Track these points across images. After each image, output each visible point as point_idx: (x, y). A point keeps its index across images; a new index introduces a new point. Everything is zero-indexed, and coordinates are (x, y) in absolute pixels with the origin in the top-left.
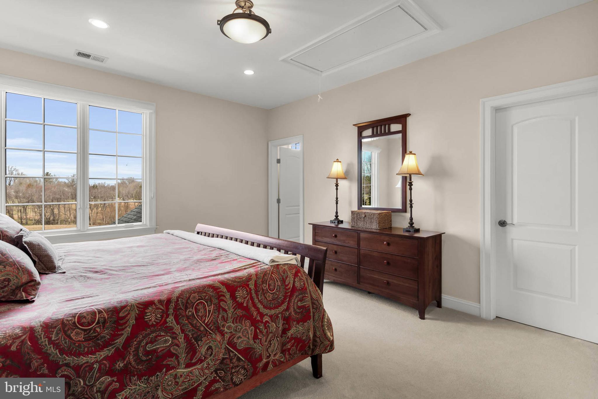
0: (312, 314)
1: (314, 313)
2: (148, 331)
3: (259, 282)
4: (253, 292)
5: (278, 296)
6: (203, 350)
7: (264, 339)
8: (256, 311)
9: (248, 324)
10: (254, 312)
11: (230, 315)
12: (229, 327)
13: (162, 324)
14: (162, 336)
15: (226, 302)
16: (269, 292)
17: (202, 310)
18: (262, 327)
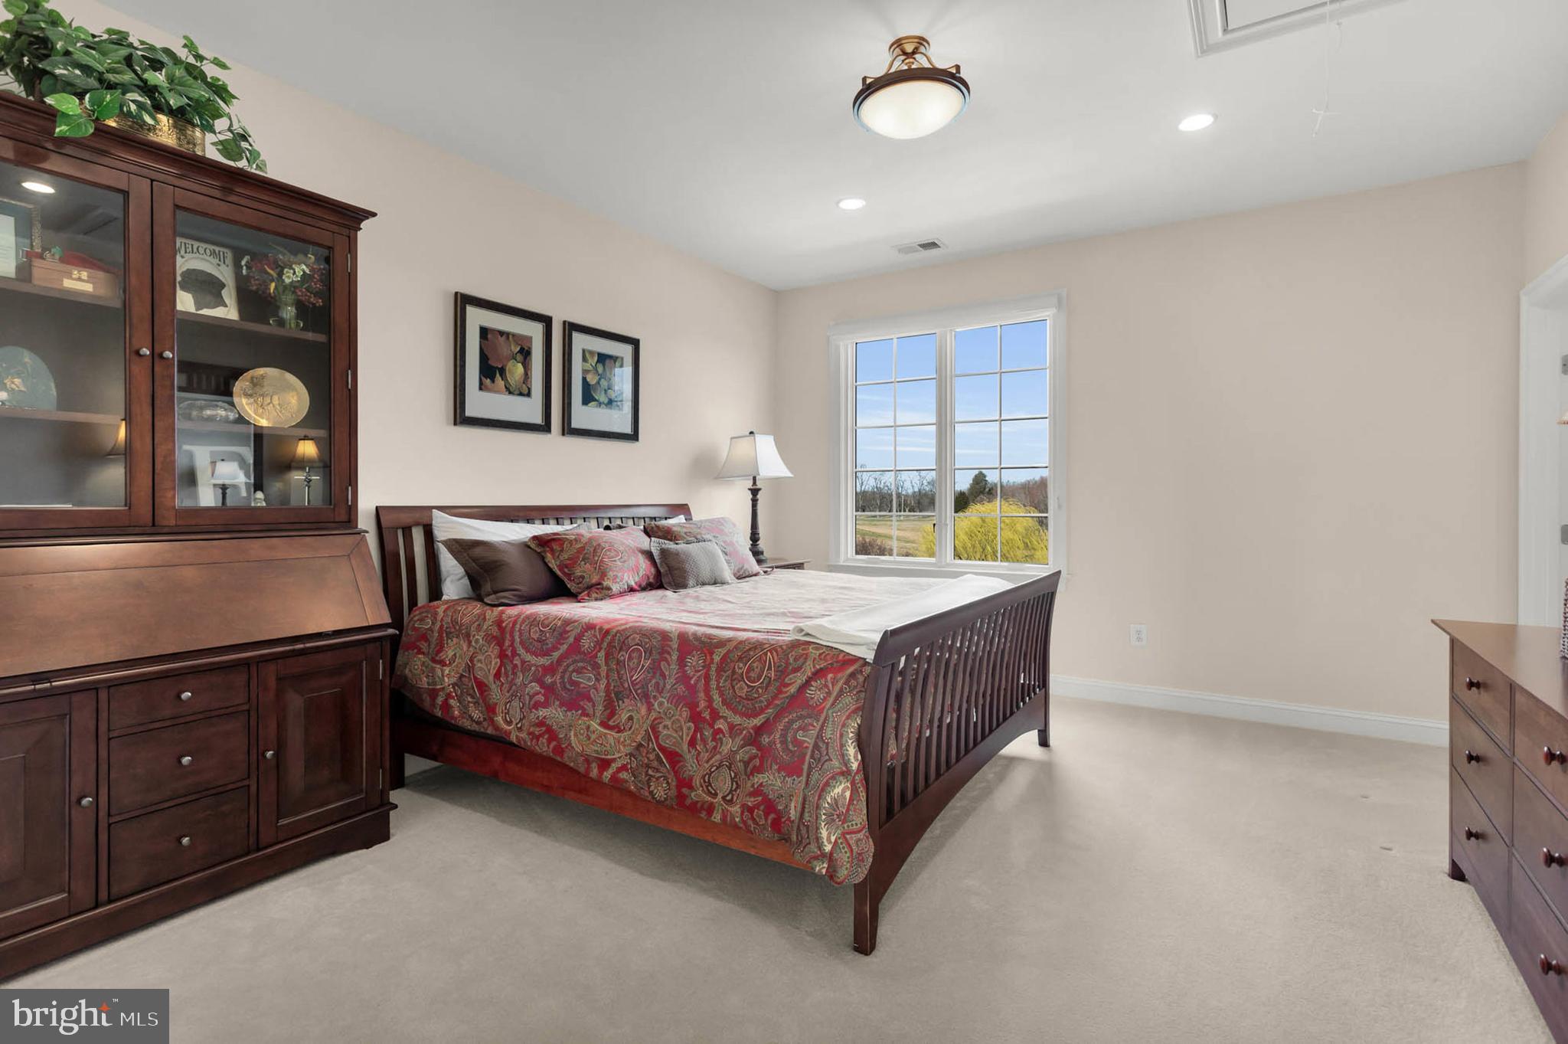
0: (805, 767)
1: (810, 767)
2: (577, 658)
3: (734, 657)
4: (714, 668)
5: (758, 697)
6: (624, 717)
7: (705, 756)
8: (707, 701)
9: (685, 714)
10: (702, 702)
11: (668, 687)
12: (661, 704)
13: (591, 658)
14: (588, 670)
15: (669, 665)
16: (744, 681)
17: (635, 661)
18: (708, 733)
